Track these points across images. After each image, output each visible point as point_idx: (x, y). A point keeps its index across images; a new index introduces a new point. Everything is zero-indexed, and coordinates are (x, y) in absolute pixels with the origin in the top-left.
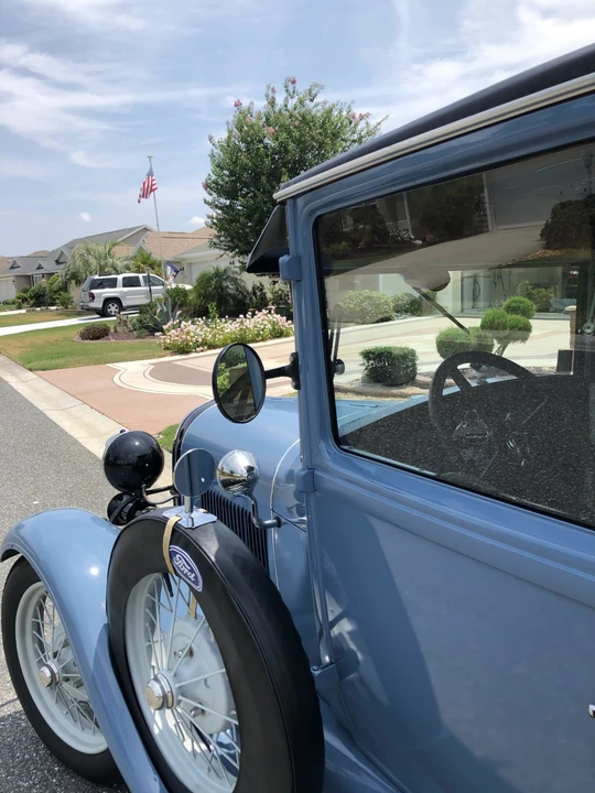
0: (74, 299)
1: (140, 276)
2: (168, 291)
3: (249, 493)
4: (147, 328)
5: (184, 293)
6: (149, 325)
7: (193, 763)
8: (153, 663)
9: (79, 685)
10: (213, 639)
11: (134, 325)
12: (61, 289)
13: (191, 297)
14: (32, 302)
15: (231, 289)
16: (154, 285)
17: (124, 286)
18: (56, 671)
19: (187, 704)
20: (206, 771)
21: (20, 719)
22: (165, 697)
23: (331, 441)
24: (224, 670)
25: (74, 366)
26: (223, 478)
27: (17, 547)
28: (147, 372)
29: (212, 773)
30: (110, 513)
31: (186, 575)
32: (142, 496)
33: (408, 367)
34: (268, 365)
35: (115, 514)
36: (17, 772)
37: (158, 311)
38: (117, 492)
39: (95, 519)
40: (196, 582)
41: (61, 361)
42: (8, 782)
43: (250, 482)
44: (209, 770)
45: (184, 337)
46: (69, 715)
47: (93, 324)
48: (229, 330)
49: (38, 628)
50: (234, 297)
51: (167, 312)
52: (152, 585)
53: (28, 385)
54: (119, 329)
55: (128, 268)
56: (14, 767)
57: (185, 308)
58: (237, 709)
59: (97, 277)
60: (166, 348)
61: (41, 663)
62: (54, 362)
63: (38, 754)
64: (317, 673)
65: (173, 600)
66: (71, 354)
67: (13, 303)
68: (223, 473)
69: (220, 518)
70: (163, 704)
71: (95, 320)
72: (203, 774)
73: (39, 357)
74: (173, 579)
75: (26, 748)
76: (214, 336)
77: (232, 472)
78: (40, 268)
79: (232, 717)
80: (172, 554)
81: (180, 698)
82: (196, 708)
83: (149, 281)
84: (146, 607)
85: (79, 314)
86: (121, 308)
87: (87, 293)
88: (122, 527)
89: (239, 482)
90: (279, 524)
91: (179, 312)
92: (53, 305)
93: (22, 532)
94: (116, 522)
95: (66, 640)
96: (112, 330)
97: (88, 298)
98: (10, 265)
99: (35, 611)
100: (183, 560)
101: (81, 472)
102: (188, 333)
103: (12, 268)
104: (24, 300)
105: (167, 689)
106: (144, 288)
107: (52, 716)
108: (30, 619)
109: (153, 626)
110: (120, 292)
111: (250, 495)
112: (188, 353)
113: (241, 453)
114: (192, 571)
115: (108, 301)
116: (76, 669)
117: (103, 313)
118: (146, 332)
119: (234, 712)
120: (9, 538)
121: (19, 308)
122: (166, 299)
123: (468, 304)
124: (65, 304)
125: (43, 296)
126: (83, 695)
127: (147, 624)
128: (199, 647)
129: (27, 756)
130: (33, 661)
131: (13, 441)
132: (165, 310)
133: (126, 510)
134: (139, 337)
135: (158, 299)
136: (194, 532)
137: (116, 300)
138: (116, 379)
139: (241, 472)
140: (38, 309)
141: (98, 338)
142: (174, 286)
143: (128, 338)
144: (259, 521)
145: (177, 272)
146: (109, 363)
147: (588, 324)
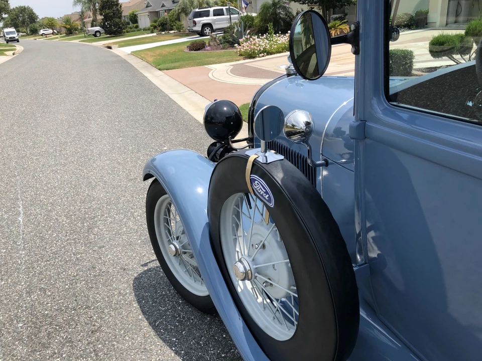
0: (184, 25)
1: (224, 8)
2: (242, 18)
3: (306, 141)
4: (228, 42)
5: (252, 18)
6: (230, 40)
7: (263, 312)
8: (238, 249)
9: (192, 257)
10: (279, 239)
11: (220, 41)
12: (176, 19)
13: (256, 21)
14: (159, 28)
15: (282, 14)
16: (233, 14)
17: (214, 15)
18: (178, 247)
19: (261, 279)
20: (272, 318)
21: (160, 271)
22: (246, 273)
23: (383, 98)
24: (288, 260)
25: (185, 67)
26: (287, 130)
27: (152, 172)
28: (229, 71)
29: (276, 320)
30: (209, 154)
31: (262, 195)
32: (229, 144)
33: (406, 63)
35: (212, 155)
36: (158, 301)
37: (235, 30)
38: (213, 141)
39: (199, 157)
40: (270, 201)
41: (177, 64)
42: (153, 306)
43: (307, 133)
44: (274, 318)
45: (252, 47)
46: (187, 272)
47: (196, 41)
48: (281, 42)
49: (167, 222)
50: (284, 20)
51: (241, 31)
52: (237, 200)
53: (158, 79)
54: (212, 43)
55: (216, 4)
56: (157, 298)
57: (252, 29)
58: (297, 285)
59: (197, 10)
60: (241, 55)
61: (170, 242)
62: (173, 65)
63: (170, 292)
64: (356, 269)
65: (252, 211)
66: (183, 60)
67: (149, 30)
68: (287, 127)
69: (286, 157)
70: (245, 277)
71: (196, 38)
72: (270, 319)
73: (164, 62)
74: (252, 197)
75: (163, 288)
76: (271, 46)
77: (293, 126)
78: (163, 6)
79: (291, 290)
80: (252, 181)
81: (256, 274)
82: (266, 282)
83: (230, 12)
84: (233, 214)
85: (187, 35)
86: (213, 30)
87: (192, 21)
88: (216, 163)
89: (299, 133)
90: (326, 164)
91: (248, 31)
92: (172, 30)
93: (155, 163)
94: (213, 159)
95: (183, 230)
96: (207, 45)
97: (192, 24)
98: (146, 5)
99: (165, 212)
100: (260, 185)
101: (191, 131)
102: (255, 44)
103: (147, 7)
104: (155, 27)
105: (248, 268)
106: (226, 17)
107: (177, 272)
108: (162, 216)
109: (237, 226)
110: (212, 20)
111: (307, 143)
112: (254, 58)
113: (301, 111)
114: (267, 193)
115: (205, 25)
116: (189, 247)
117: (201, 34)
118: (228, 45)
120: (147, 167)
121: (152, 32)
122: (240, 23)
123: (452, 19)
124: (179, 29)
125: (166, 24)
126: (194, 262)
127: (234, 225)
128: (269, 243)
129: (164, 293)
130: (165, 240)
131: (151, 112)
132: (240, 30)
133: (219, 152)
134: (223, 48)
135: (235, 23)
136: (268, 166)
137: (209, 25)
138: (210, 75)
139: (301, 126)
140: (163, 33)
141: (199, 49)
142: (245, 14)
143: (217, 49)
144: (312, 161)
145: (247, 5)
146: (206, 65)
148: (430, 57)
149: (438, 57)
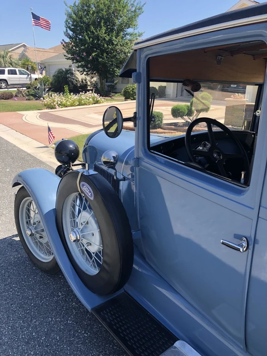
1: (16, 69)
6: (33, 94)
11: (26, 94)
17: (9, 74)
19: (85, 241)
22: (77, 238)
24: (99, 229)
28: (38, 117)
32: (70, 166)
34: (124, 116)
35: (59, 173)
37: (38, 87)
38: (59, 164)
40: (91, 196)
47: (5, 92)
52: (74, 198)
54: (18, 95)
58: (103, 244)
60: (45, 106)
64: (133, 233)
70: (76, 240)
72: (89, 266)
81: (83, 238)
82: (88, 243)
84: (71, 206)
86: (8, 85)
88: (61, 178)
90: (124, 180)
96: (15, 95)
100: (87, 188)
106: (19, 76)
110: (7, 77)
111: (114, 168)
112: (55, 108)
115: (1, 81)
118: (33, 97)
119: (102, 245)
127: (71, 213)
128: (90, 221)
133: (63, 171)
134: (29, 99)
137: (4, 81)
141: (8, 99)
143: (23, 100)
144: (117, 177)
146: (18, 111)
147: (258, 111)
148: (171, 117)
149: (176, 117)
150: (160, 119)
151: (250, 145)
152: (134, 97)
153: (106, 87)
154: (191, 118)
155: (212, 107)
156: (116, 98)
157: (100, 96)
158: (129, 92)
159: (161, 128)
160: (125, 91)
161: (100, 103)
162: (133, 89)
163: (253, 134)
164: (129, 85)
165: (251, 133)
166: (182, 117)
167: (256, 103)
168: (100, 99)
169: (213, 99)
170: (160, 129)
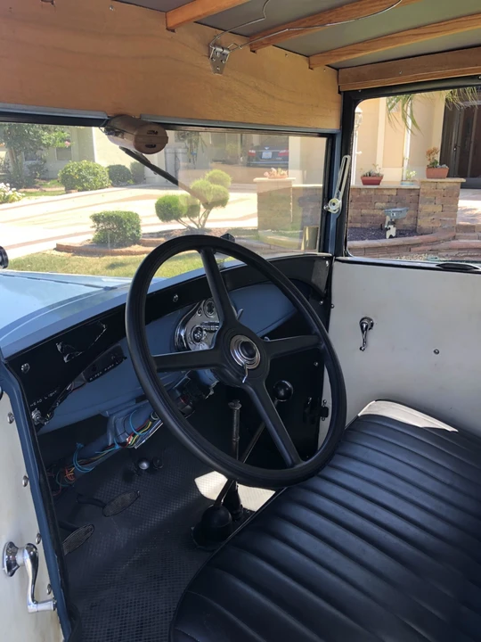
33: (133, 228)
147: (333, 200)
150: (135, 226)
151: (322, 286)
152: (83, 186)
153: (25, 168)
154: (196, 219)
155: (232, 196)
156: (47, 190)
157: (11, 187)
158: (72, 177)
159: (139, 244)
160: (63, 176)
161: (13, 201)
162: (80, 170)
163: (327, 258)
164: (71, 164)
165: (321, 258)
166: (177, 218)
167: (324, 183)
168: (11, 193)
169: (233, 182)
170: (137, 246)
